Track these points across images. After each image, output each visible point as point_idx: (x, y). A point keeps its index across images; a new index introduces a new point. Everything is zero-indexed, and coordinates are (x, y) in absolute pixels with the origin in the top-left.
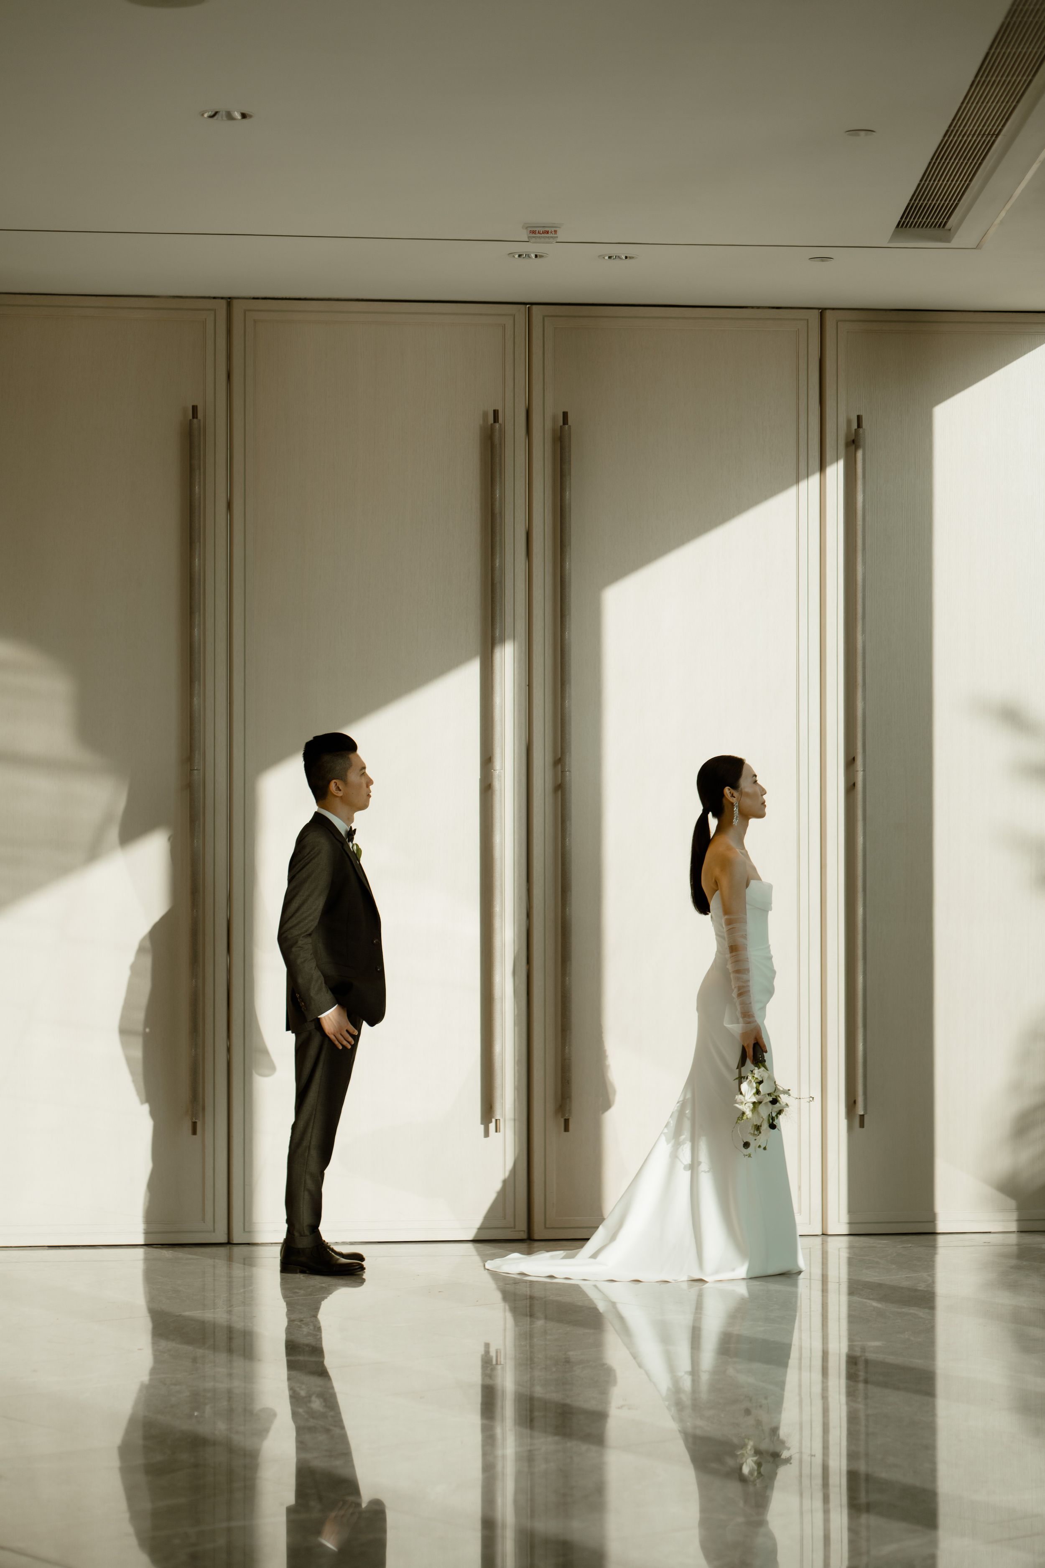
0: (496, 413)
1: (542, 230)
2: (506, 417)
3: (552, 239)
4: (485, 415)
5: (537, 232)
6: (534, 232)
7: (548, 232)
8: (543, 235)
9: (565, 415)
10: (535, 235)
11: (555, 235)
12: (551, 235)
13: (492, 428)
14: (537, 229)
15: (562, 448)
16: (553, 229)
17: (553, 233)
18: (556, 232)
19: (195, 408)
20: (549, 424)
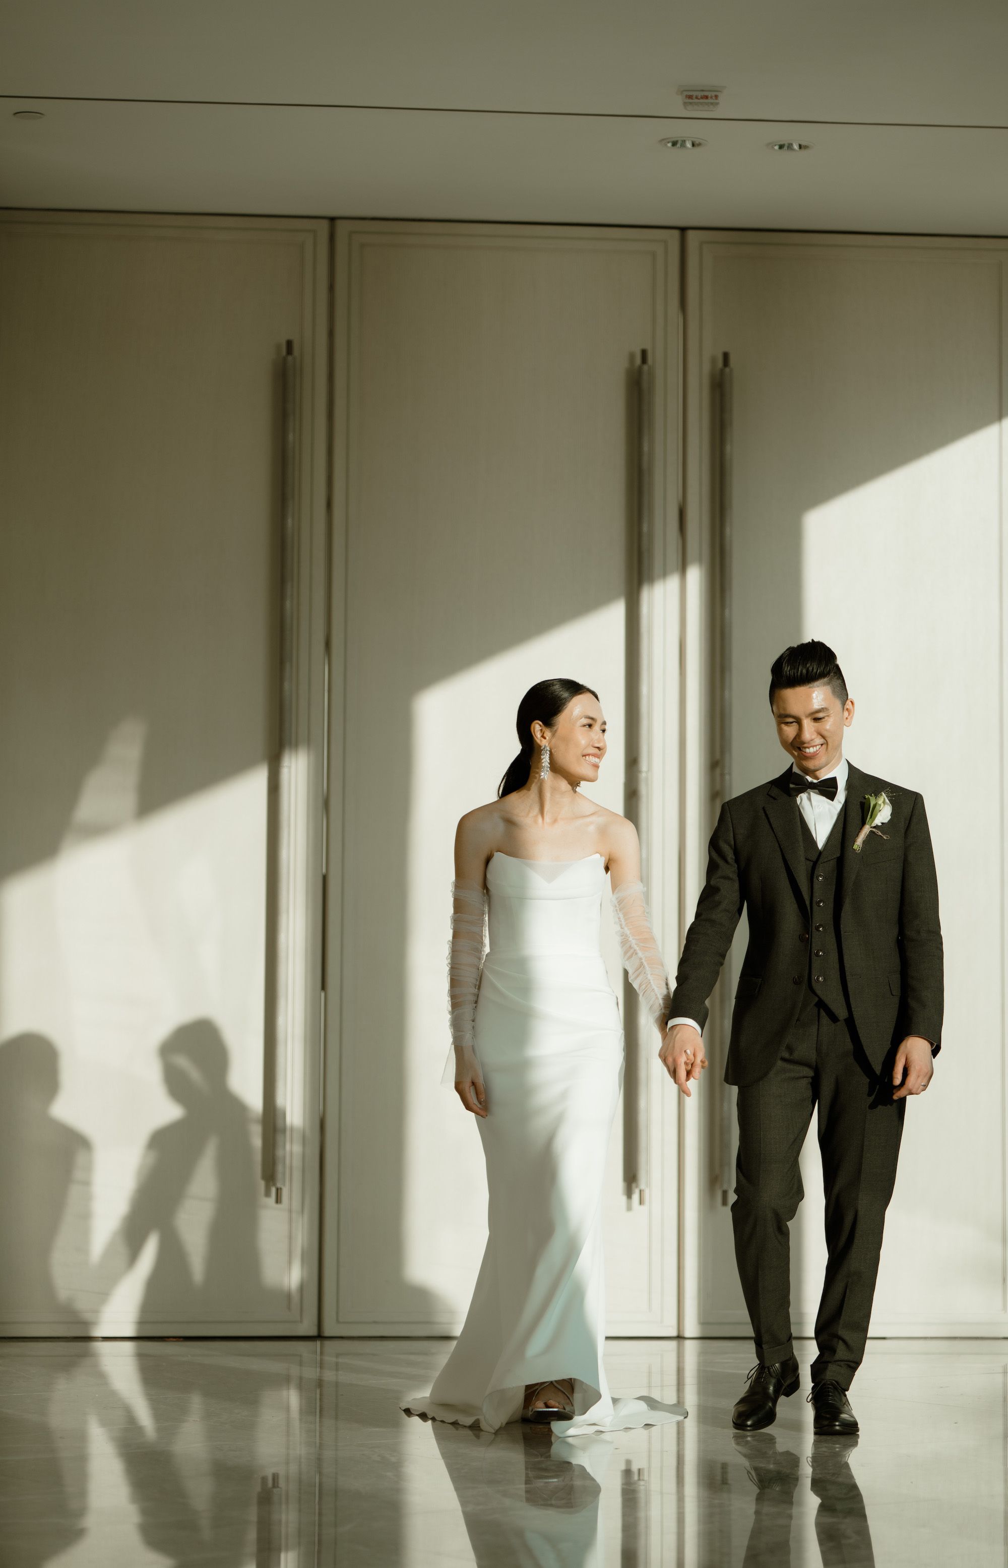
0: (644, 353)
1: (700, 94)
2: (656, 358)
3: (711, 106)
4: (632, 356)
5: (694, 97)
6: (690, 97)
7: (707, 97)
8: (702, 101)
9: (726, 356)
10: (691, 101)
11: (717, 101)
12: (712, 101)
13: (640, 371)
14: (695, 94)
15: (722, 395)
16: (713, 94)
17: (714, 98)
18: (716, 97)
19: (289, 344)
20: (707, 368)
